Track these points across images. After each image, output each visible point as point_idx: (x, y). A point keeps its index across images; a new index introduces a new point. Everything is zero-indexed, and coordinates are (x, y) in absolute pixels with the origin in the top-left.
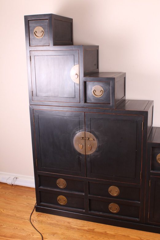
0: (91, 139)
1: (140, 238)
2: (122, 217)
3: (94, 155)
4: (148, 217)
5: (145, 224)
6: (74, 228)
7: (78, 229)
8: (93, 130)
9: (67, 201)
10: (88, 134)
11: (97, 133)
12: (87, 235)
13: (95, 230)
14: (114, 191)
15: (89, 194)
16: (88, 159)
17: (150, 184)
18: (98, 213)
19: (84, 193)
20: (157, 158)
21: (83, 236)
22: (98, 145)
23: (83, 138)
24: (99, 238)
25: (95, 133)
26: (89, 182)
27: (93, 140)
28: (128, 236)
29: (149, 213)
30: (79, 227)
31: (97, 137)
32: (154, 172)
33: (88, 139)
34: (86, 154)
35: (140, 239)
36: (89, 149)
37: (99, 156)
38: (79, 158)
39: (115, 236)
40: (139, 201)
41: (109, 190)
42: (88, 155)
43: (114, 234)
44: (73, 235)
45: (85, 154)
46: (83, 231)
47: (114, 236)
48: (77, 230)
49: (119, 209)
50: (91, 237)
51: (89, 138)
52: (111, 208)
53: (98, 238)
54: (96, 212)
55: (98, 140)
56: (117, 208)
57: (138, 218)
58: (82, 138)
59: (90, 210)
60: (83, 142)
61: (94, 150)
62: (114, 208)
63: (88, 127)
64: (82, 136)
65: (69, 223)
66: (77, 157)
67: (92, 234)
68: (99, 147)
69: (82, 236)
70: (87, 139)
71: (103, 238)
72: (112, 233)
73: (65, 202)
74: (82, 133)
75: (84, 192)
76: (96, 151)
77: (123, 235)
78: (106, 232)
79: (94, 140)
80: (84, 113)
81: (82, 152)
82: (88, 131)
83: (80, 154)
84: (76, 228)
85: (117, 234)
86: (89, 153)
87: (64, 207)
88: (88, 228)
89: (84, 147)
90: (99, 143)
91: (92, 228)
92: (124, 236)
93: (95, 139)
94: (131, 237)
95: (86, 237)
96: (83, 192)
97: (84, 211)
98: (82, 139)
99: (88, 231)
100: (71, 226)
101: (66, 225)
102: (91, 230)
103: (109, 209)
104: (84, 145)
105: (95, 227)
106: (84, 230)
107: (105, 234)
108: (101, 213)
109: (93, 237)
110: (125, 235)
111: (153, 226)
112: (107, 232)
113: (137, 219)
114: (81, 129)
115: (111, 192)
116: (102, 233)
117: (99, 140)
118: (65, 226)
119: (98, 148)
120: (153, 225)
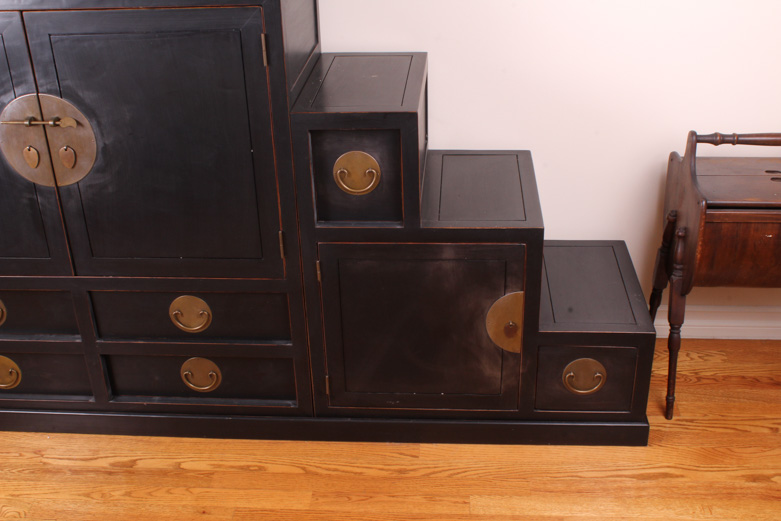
0: (66, 122)
1: (304, 469)
2: (236, 403)
3: (91, 186)
4: (328, 392)
5: (319, 416)
6: (58, 471)
7: (75, 472)
8: (68, 82)
9: (20, 372)
10: (53, 103)
11: (88, 96)
12: (106, 489)
13: (141, 465)
14: (191, 314)
15: (100, 336)
16: (72, 205)
17: (319, 272)
18: (144, 402)
19: (79, 336)
20: (337, 171)
21: (94, 495)
22: (101, 145)
23: (32, 119)
24: (154, 494)
25: (81, 94)
26: (90, 293)
27: (74, 124)
28: (261, 468)
29: (329, 378)
30: (79, 463)
31: (90, 112)
32: (331, 227)
33: (55, 125)
34: (59, 184)
35: (302, 471)
36: (66, 165)
37: (110, 189)
38: (33, 203)
39: (213, 474)
40: (288, 339)
41: (173, 312)
42: (68, 189)
43: (209, 468)
44: (52, 496)
45: (52, 184)
46: (92, 475)
47: (209, 475)
48: (68, 474)
49: (220, 374)
50: (123, 492)
51: (58, 119)
52: (190, 377)
53: (150, 494)
54: (138, 397)
55: (95, 122)
56: (211, 375)
57: (292, 397)
58: (27, 123)
59: (115, 393)
60: (35, 136)
61: (87, 165)
62: (201, 374)
63: (46, 74)
64: (30, 115)
65: (38, 452)
66: (25, 201)
67: (127, 483)
68: (104, 151)
69: (88, 495)
70: (51, 123)
71: (168, 492)
72: (203, 466)
73: (14, 376)
74: (28, 99)
75: (78, 334)
76: (97, 170)
77: (242, 468)
78: (180, 464)
79: (79, 123)
80: (18, 13)
81: (43, 180)
82: (49, 92)
83: (33, 188)
84: (67, 467)
85: (219, 466)
86: (70, 179)
87: (13, 396)
88: (111, 460)
89: (45, 158)
90: (102, 135)
91: (126, 459)
92: (246, 468)
93: (85, 121)
94: (272, 468)
95: (103, 495)
96: (73, 331)
97: (92, 400)
98: (31, 125)
99: (110, 473)
100: (45, 464)
101: (27, 462)
102: (123, 465)
103: (185, 380)
104: (43, 148)
105: (139, 453)
106: (96, 471)
107: (178, 475)
108: (157, 398)
109: (128, 494)
110: (249, 466)
111: (349, 420)
112: (183, 466)
113: (289, 402)
114: (19, 84)
115: (181, 319)
116: (163, 473)
117: (99, 124)
118: (21, 466)
119: (100, 155)
120: (348, 417)
